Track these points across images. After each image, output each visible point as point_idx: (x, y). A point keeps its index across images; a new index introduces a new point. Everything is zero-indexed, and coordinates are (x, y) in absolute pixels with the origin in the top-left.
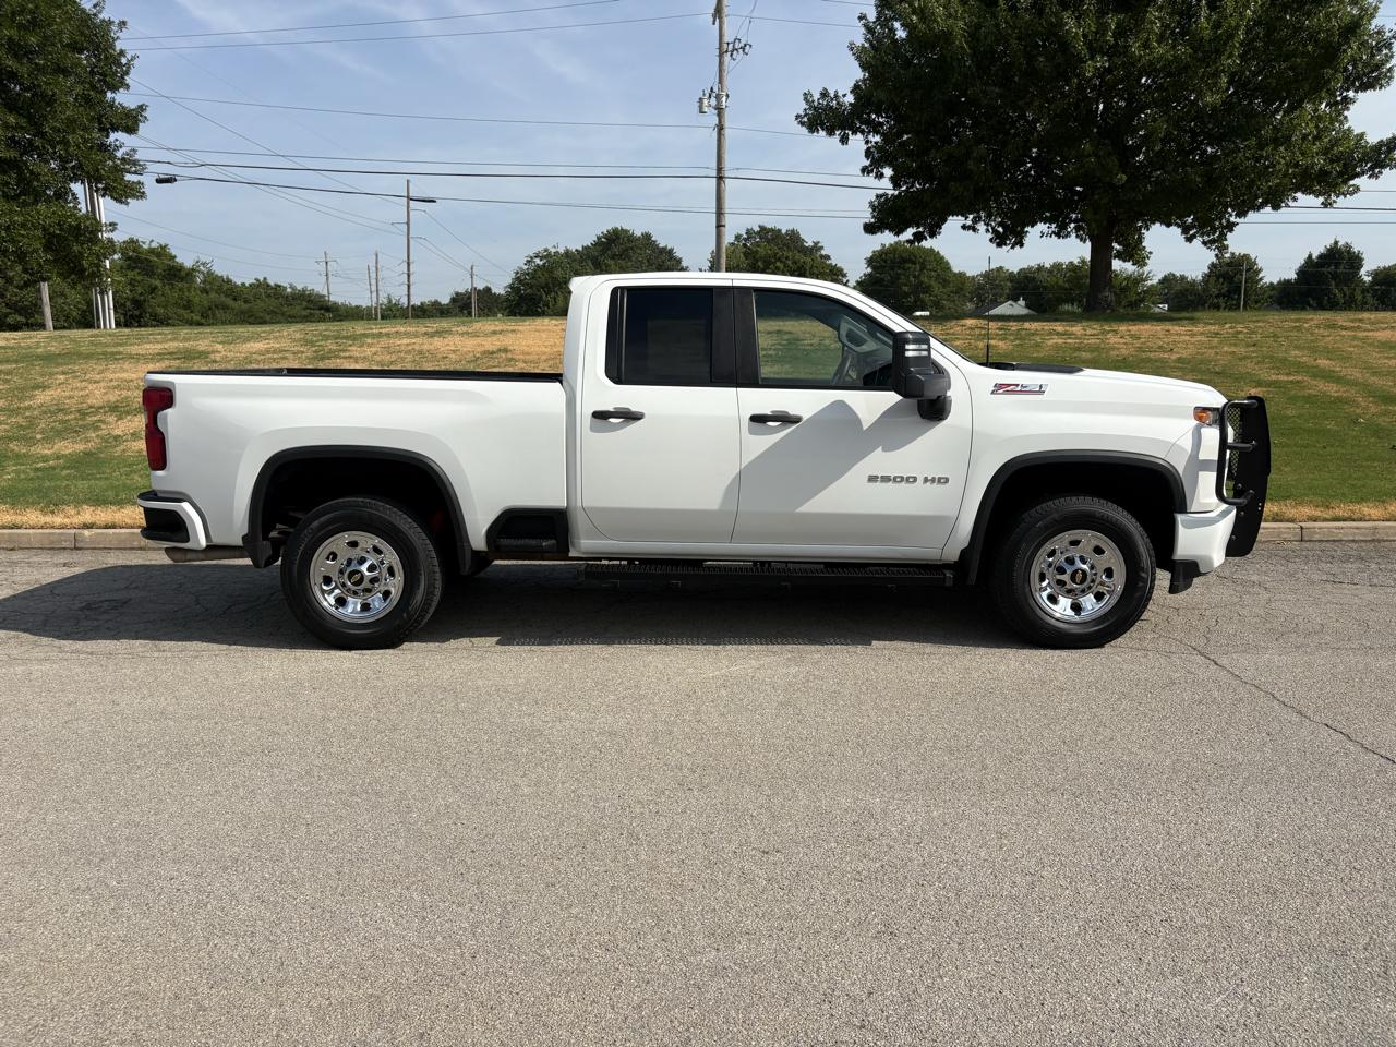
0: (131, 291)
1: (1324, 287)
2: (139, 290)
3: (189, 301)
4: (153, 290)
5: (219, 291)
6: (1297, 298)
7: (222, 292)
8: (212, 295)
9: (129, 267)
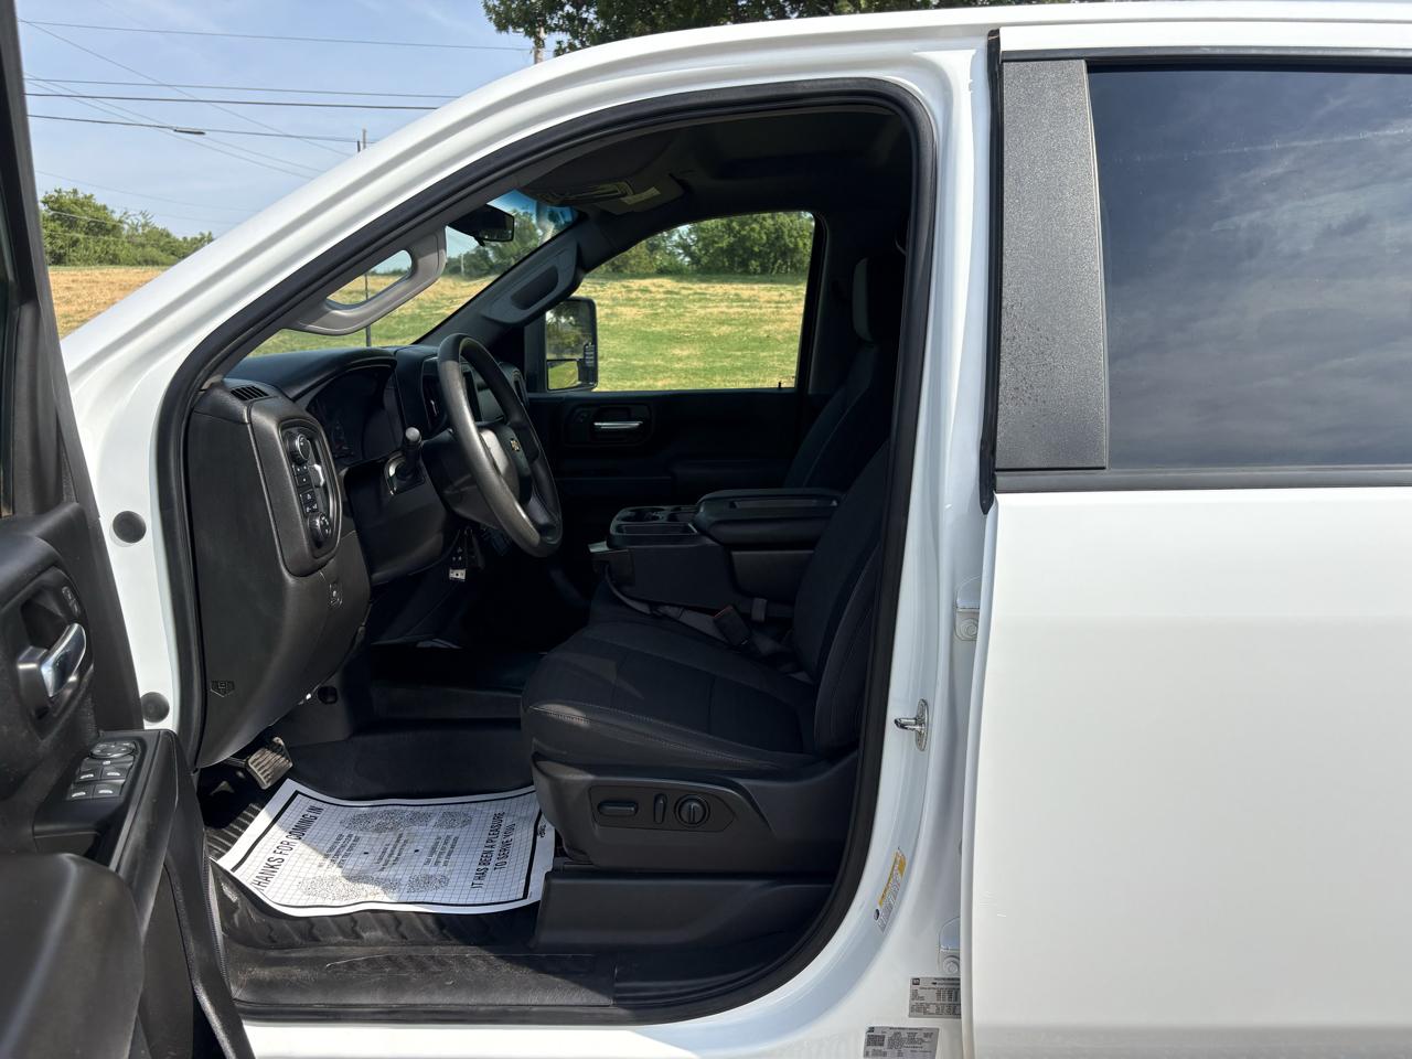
2: (60, 243)
3: (115, 256)
4: (75, 243)
5: (156, 245)
7: (158, 246)
8: (149, 249)
9: (53, 219)
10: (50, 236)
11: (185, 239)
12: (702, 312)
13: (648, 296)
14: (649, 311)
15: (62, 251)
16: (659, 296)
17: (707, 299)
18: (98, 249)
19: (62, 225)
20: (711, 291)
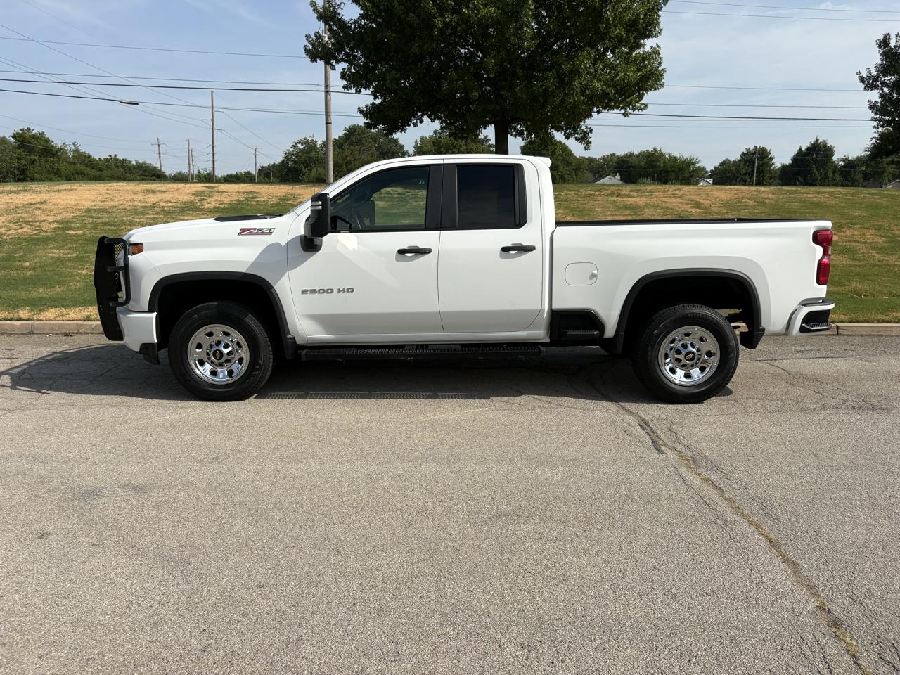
0: (18, 162)
1: (808, 169)
2: (24, 162)
3: (58, 170)
4: (33, 162)
5: (83, 162)
6: (792, 176)
7: (85, 164)
8: (78, 165)
9: (19, 147)
10: (18, 158)
11: (100, 159)
12: (415, 203)
13: (389, 196)
14: (390, 203)
15: (25, 167)
16: (395, 196)
17: (418, 198)
18: (48, 166)
19: (24, 151)
20: (420, 193)
